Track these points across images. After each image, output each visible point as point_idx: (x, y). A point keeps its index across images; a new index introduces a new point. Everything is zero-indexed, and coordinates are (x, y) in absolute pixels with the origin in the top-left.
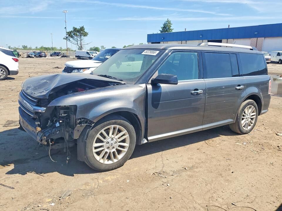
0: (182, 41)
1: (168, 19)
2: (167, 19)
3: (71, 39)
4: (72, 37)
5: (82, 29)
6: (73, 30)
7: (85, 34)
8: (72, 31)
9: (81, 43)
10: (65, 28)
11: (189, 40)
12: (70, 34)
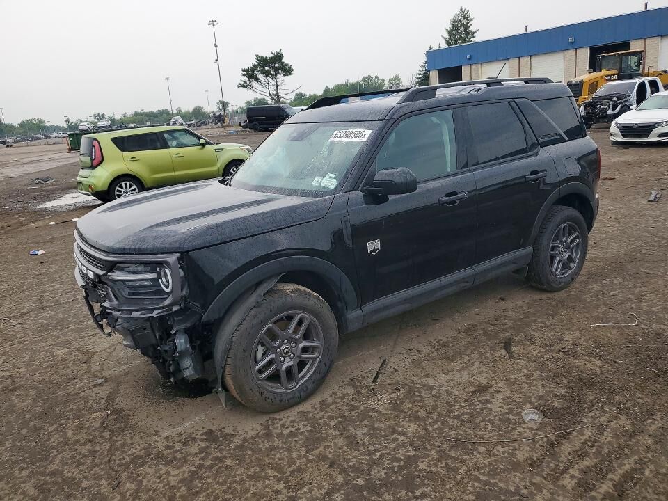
0: (519, 58)
1: (461, 9)
2: (459, 8)
3: (255, 84)
4: (257, 80)
5: (278, 57)
6: (256, 64)
7: (288, 71)
8: (254, 65)
9: (277, 90)
10: (217, 60)
11: (539, 54)
12: (250, 74)
